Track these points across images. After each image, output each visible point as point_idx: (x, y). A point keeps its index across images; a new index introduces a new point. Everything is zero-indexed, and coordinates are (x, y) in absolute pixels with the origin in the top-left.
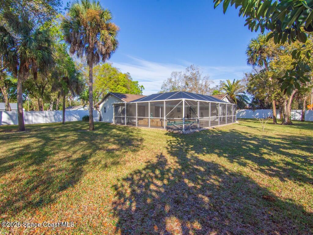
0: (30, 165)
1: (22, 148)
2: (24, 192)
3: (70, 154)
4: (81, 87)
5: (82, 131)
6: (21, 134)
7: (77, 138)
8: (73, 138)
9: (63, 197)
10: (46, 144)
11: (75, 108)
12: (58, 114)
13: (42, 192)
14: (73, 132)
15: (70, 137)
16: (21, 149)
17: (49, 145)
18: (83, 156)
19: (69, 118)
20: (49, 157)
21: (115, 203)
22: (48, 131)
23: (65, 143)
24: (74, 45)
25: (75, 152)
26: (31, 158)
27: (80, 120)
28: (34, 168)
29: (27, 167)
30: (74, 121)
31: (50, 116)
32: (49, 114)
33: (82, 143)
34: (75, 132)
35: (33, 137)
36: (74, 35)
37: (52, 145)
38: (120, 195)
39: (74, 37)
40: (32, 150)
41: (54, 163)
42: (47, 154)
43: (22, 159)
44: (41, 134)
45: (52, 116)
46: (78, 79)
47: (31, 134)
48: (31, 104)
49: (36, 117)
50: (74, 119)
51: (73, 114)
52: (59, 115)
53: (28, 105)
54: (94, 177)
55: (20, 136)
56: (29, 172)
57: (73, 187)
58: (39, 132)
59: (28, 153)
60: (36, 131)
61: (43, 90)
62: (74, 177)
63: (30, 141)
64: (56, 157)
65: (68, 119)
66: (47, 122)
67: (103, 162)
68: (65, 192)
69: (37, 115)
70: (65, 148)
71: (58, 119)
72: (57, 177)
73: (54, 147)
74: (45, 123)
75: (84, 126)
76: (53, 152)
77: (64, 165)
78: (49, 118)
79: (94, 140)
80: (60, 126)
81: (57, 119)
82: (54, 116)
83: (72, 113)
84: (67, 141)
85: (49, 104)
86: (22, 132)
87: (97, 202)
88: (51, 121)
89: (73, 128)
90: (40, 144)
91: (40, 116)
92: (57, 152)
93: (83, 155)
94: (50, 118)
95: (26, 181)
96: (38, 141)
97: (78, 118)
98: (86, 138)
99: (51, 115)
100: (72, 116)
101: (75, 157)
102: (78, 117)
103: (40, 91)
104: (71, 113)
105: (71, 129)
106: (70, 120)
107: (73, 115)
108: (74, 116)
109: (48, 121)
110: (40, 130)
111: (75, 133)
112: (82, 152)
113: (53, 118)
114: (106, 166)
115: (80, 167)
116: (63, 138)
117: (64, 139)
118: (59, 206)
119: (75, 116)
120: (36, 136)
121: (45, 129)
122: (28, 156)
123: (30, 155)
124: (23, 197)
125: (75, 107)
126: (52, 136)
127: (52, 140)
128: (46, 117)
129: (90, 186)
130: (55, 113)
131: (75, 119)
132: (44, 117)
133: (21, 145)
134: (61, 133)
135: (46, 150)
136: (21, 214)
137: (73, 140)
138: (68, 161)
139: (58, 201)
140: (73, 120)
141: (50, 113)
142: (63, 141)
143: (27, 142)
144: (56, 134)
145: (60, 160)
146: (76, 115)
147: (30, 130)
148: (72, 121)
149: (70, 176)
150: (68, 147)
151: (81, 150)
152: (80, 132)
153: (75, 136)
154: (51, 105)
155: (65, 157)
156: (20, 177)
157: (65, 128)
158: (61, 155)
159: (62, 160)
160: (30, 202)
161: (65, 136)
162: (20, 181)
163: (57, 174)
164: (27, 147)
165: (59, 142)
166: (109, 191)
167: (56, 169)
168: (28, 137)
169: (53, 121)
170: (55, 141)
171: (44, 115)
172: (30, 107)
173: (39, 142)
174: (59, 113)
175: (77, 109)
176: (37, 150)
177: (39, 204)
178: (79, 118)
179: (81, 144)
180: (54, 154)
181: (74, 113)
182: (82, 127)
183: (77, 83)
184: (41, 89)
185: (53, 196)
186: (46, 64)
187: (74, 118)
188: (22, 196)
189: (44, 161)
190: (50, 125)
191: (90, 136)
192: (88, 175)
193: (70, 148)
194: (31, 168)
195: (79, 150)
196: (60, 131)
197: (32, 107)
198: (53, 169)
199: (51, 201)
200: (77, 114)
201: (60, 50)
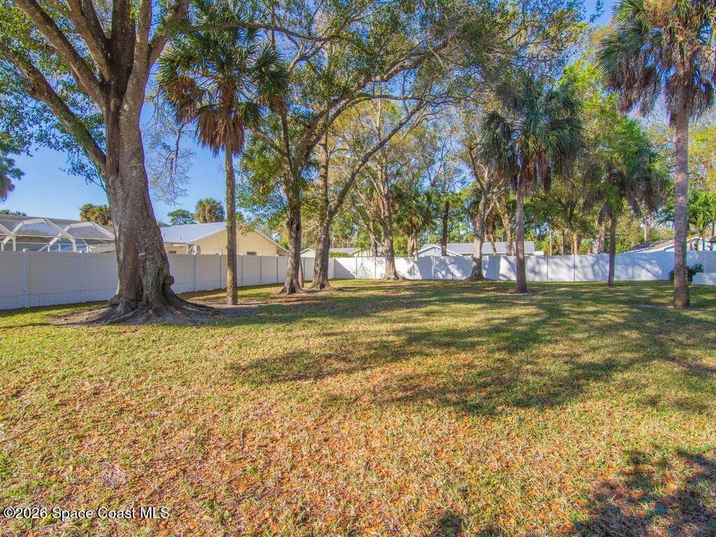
0: (499, 349)
1: (504, 321)
2: (469, 385)
3: (580, 350)
4: (661, 190)
5: (650, 306)
6: (518, 298)
7: (622, 321)
8: (614, 318)
9: (513, 417)
10: (547, 320)
11: (657, 246)
12: (601, 262)
13: (489, 396)
14: (622, 306)
15: (606, 316)
16: (502, 321)
17: (550, 324)
18: (609, 363)
19: (630, 271)
20: (536, 345)
21: (612, 488)
22: (567, 298)
23: (587, 326)
24: (630, 87)
25: (594, 349)
26: (507, 339)
27: (660, 278)
28: (501, 356)
29: (493, 351)
30: (643, 281)
31: (583, 267)
32: (581, 262)
33: (626, 333)
34: (626, 306)
35: (532, 305)
36: (628, 63)
37: (556, 325)
38: (638, 478)
39: (628, 67)
40: (517, 326)
41: (538, 357)
42: (536, 339)
43: (495, 336)
44: (550, 300)
45: (587, 267)
46: (650, 170)
47: (532, 300)
48: (555, 241)
49: (554, 267)
50: (644, 275)
51: (641, 261)
52: (604, 263)
53: (549, 244)
54: (602, 414)
55: (514, 301)
56: (491, 360)
57: (542, 410)
58: (548, 298)
59: (508, 331)
60: (545, 294)
61: (572, 210)
62: (556, 395)
63: (523, 311)
64: (546, 349)
65: (627, 274)
66: (577, 280)
67: (651, 391)
68: (523, 412)
69: (556, 264)
70: (577, 336)
71: (602, 272)
72: (527, 382)
73: (558, 329)
74: (573, 281)
75: (664, 294)
76: (548, 338)
77: (554, 366)
78: (580, 270)
79: (667, 333)
80: (599, 289)
81: (600, 273)
82: (592, 266)
83: (638, 259)
84: (591, 323)
85: (592, 239)
86: (521, 294)
87: (568, 460)
88: (585, 276)
89: (627, 295)
90: (537, 319)
91: (562, 266)
92: (557, 341)
93: (609, 359)
94: (583, 270)
95: (478, 370)
96: (536, 312)
97: (657, 272)
98: (649, 324)
99: (585, 263)
100: (638, 266)
101: (587, 358)
102: (657, 269)
103: (566, 214)
104: (637, 261)
105: (622, 298)
106: (633, 277)
107: (640, 266)
108: (643, 268)
109: (578, 277)
110: (553, 294)
111: (624, 309)
112: (612, 353)
113: (589, 271)
114: (653, 402)
115: (582, 381)
116: (587, 315)
117: (591, 317)
118: (497, 427)
119: (648, 266)
120: (539, 305)
121: (562, 293)
122: (505, 335)
123: (509, 334)
124: (461, 391)
125: (658, 244)
126: (567, 308)
127: (564, 315)
128: (575, 267)
129: (578, 424)
130: (595, 259)
131: (646, 275)
132: (569, 267)
133: (506, 316)
134: (592, 306)
135: (539, 332)
136: (447, 410)
137: (609, 323)
138: (566, 363)
139: (503, 419)
140: (639, 276)
141: (583, 259)
142: (584, 322)
143: (517, 311)
144: (579, 305)
145: (554, 356)
146: (651, 264)
147: (535, 292)
148: (637, 279)
149: (552, 390)
150: (586, 335)
151: (611, 349)
152: (643, 309)
153: (621, 315)
154: (594, 243)
155: (566, 352)
156: (476, 362)
157: (606, 295)
158: (560, 348)
159: (556, 357)
160: (466, 401)
161: (595, 313)
162: (472, 368)
163: (530, 377)
164: (513, 320)
165: (573, 321)
166: (616, 457)
167: (535, 368)
168: (524, 305)
169: (591, 277)
170: (567, 319)
171: (571, 263)
172: (554, 248)
173: (537, 315)
174: (603, 260)
175: (663, 249)
176: (524, 328)
177: (474, 409)
178: (660, 272)
179: (622, 336)
180: (550, 342)
181: (643, 260)
182: (656, 296)
183: (648, 179)
184: (569, 209)
185: (500, 408)
186: (565, 155)
187: (644, 271)
188: (463, 389)
189: (522, 350)
190: (578, 286)
191: (663, 321)
192: (589, 403)
193: (589, 338)
194: (497, 355)
195: (607, 346)
196: (590, 300)
197: (557, 247)
198: (529, 367)
199: (492, 414)
200: (654, 261)
201: (603, 112)
